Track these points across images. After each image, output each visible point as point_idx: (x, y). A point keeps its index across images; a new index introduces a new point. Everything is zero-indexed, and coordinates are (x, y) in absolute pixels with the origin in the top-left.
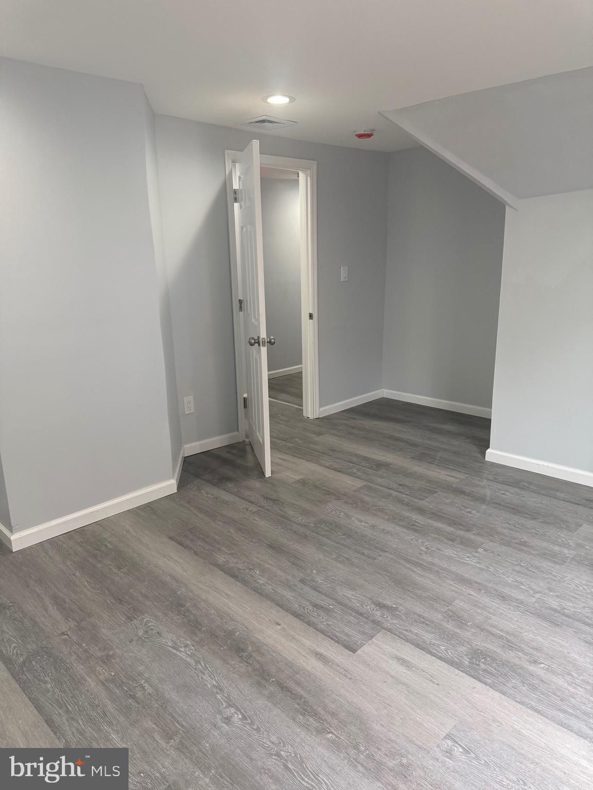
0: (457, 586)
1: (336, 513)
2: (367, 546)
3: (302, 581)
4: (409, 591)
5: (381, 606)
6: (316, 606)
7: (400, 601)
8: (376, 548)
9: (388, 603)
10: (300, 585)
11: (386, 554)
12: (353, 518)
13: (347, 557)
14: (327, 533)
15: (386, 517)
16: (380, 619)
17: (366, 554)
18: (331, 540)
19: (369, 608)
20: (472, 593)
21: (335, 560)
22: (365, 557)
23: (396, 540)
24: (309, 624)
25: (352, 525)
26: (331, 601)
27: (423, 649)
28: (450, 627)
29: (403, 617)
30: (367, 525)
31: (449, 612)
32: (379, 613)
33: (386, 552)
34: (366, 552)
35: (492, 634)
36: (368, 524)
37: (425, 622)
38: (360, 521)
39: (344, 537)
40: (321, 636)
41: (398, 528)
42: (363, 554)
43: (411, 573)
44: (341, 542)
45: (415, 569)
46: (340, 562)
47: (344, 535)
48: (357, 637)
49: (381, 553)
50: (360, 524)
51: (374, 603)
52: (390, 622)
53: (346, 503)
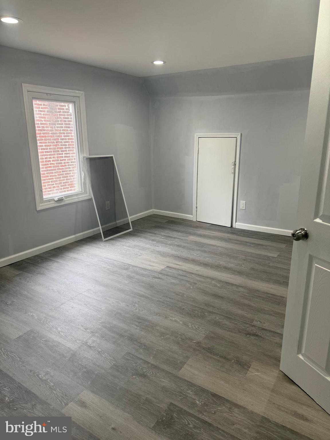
0: (125, 288)
1: (195, 326)
2: (168, 303)
3: (196, 284)
4: (148, 284)
5: (159, 278)
6: (186, 276)
7: (151, 280)
8: (163, 303)
9: (156, 279)
10: (196, 282)
11: (158, 299)
12: (181, 323)
13: (178, 296)
14: (194, 309)
15: (158, 328)
16: (159, 275)
17: (168, 299)
18: (190, 304)
19: (163, 277)
20: (120, 286)
21: (184, 294)
22: (168, 296)
23: (152, 309)
24: (185, 271)
25: (181, 317)
26: (180, 278)
27: (144, 269)
28: (133, 275)
29: (150, 276)
30: (171, 318)
31: (132, 279)
32: (160, 276)
33: (158, 301)
34: (168, 300)
35: (118, 274)
36: (171, 320)
37: (143, 275)
38: (176, 321)
39: (184, 307)
40: (180, 269)
41: (150, 318)
42: (170, 298)
43: (145, 292)
44: (184, 304)
45: (143, 293)
46: (181, 293)
47: (183, 309)
48: (168, 270)
49: (160, 300)
50: (175, 319)
51: (162, 279)
52: (156, 275)
53: (191, 339)
